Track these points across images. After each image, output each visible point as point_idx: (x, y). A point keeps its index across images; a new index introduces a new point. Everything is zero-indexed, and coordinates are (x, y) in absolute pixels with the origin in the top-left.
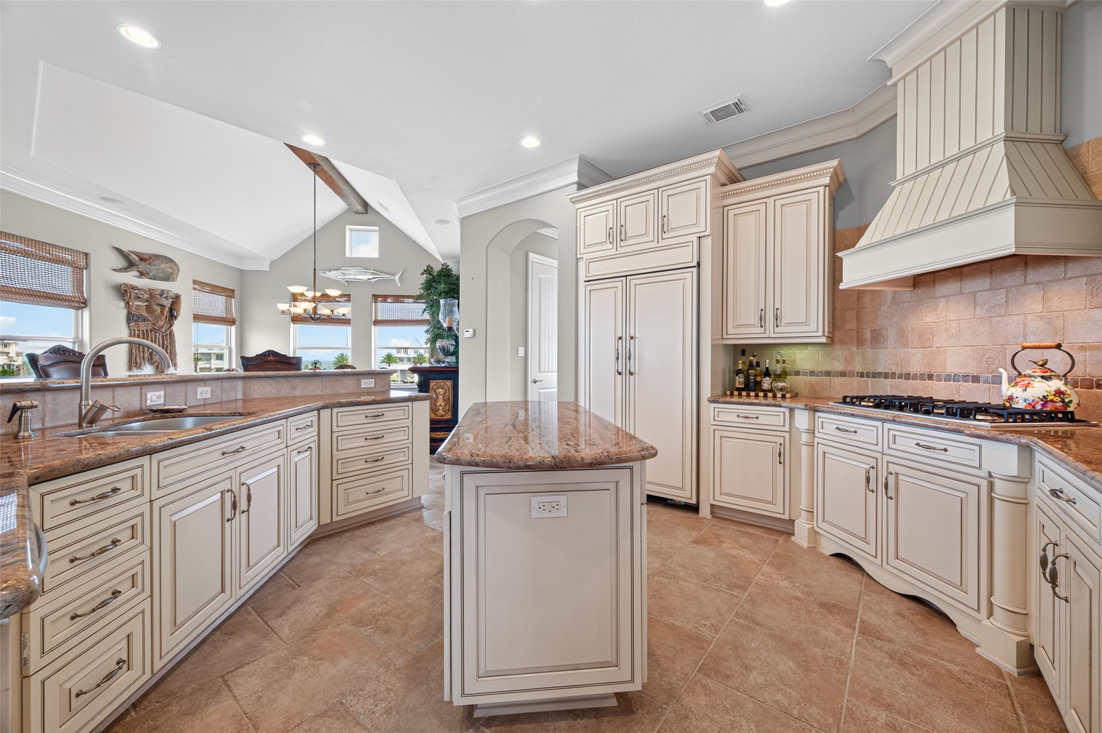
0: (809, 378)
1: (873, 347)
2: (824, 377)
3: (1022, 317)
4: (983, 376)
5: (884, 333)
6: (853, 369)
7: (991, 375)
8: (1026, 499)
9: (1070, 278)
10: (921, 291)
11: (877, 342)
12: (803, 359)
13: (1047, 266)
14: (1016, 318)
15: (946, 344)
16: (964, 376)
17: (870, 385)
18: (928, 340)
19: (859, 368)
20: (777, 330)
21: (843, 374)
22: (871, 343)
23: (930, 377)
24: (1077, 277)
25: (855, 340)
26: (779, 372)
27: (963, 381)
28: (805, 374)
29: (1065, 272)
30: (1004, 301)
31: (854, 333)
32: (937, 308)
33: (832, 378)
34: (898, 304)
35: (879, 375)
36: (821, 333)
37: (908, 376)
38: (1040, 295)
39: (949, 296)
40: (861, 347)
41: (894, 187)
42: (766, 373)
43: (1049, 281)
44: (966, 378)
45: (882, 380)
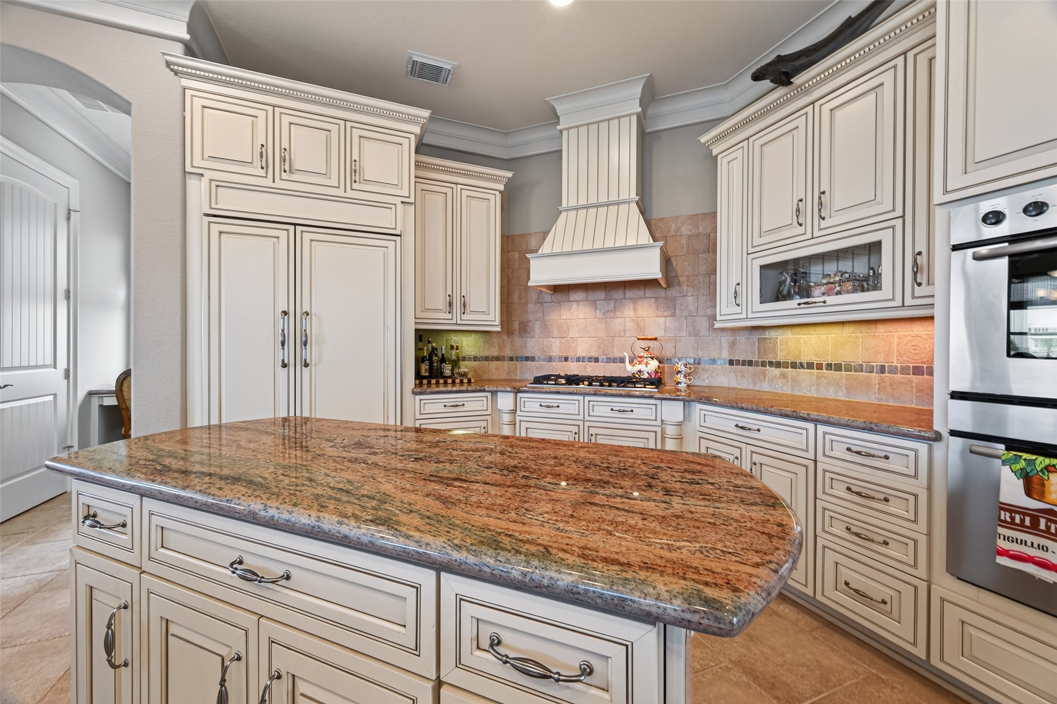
1: (521, 336)
2: (484, 362)
3: (623, 319)
4: (601, 357)
5: (530, 324)
6: (504, 355)
7: (605, 357)
8: (681, 435)
9: (647, 298)
10: (559, 296)
11: (525, 332)
12: (468, 345)
13: (635, 289)
14: (620, 320)
15: (577, 336)
17: (518, 367)
18: (565, 332)
19: (508, 353)
20: (464, 317)
21: (498, 359)
22: (520, 333)
23: (566, 359)
24: (650, 298)
25: (507, 331)
26: (454, 357)
27: (588, 362)
28: (469, 359)
29: (645, 295)
30: (612, 308)
32: (571, 309)
33: (490, 362)
34: (542, 303)
35: (527, 359)
36: (497, 322)
37: (550, 359)
38: (632, 306)
39: (579, 301)
40: (511, 336)
41: (561, 212)
42: (443, 360)
43: (637, 298)
44: (590, 359)
45: (529, 362)
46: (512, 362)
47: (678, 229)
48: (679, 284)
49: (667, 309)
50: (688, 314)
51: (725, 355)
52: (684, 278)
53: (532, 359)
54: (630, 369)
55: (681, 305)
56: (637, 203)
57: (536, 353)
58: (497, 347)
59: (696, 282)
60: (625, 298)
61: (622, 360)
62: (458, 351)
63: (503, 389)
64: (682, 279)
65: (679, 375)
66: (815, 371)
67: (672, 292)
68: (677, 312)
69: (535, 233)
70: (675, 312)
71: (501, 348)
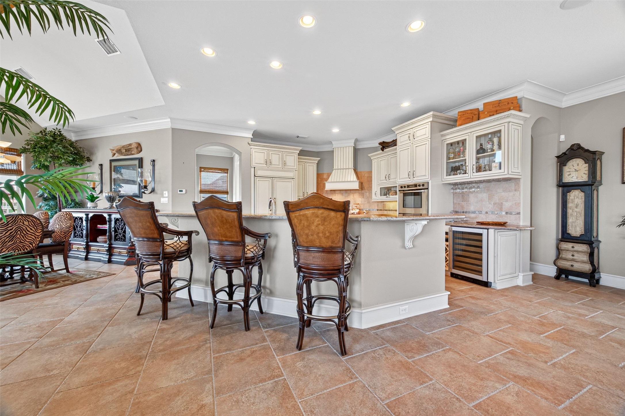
29: (355, 192)
41: (333, 170)
47: (364, 175)
48: (365, 189)
49: (362, 197)
51: (376, 208)
56: (353, 169)
64: (366, 188)
67: (363, 192)
69: (326, 173)
70: (364, 197)
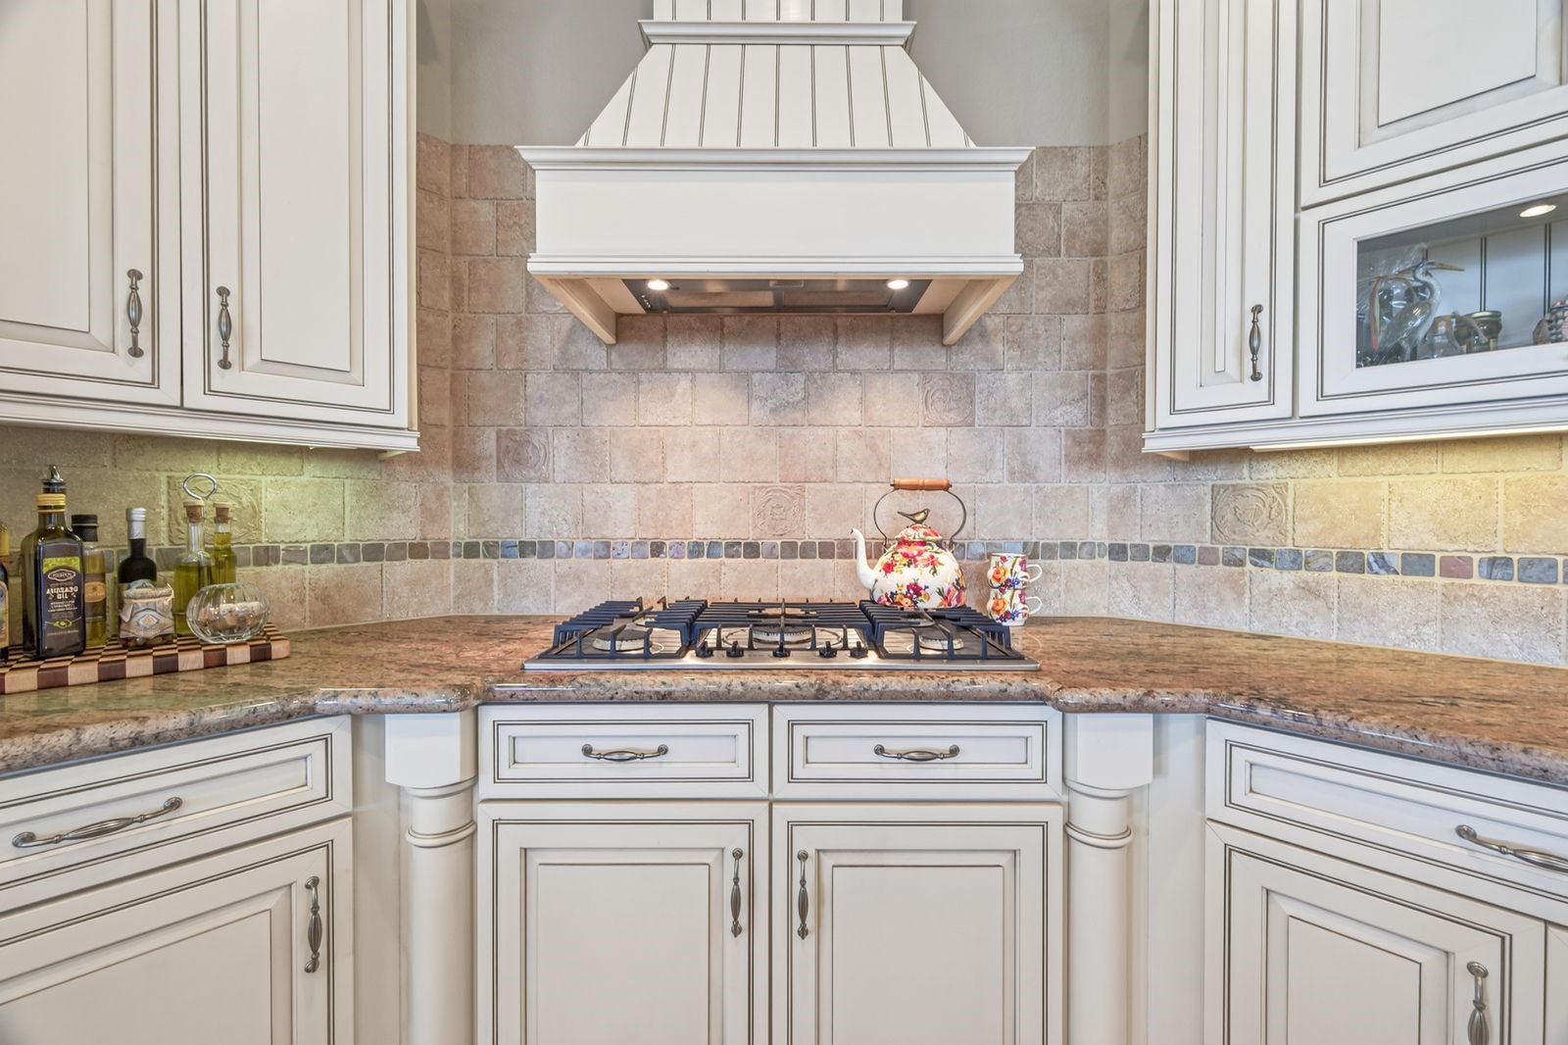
0: (310, 570)
1: (505, 478)
2: (363, 564)
3: (830, 430)
4: (767, 541)
5: (537, 438)
6: (442, 536)
7: (779, 542)
8: (1129, 829)
9: (901, 371)
10: (631, 354)
11: (518, 462)
12: (285, 505)
13: (865, 345)
14: (821, 431)
15: (692, 476)
16: (730, 545)
17: (495, 576)
18: (654, 465)
19: (457, 529)
20: (221, 380)
21: (418, 550)
22: (500, 465)
23: (657, 549)
24: (907, 371)
25: (449, 455)
26: (198, 554)
27: (727, 556)
28: (295, 556)
29: (892, 360)
30: (799, 397)
31: (447, 433)
32: (672, 395)
33: (386, 563)
34: (576, 373)
35: (526, 549)
36: (402, 415)
37: (605, 550)
38: (856, 393)
39: (698, 371)
40: (465, 476)
41: (647, 43)
42: (137, 565)
43: (870, 371)
44: (732, 549)
45: (533, 561)
46: (474, 561)
49: (953, 405)
50: (1006, 420)
51: (1099, 531)
52: (997, 320)
53: (545, 550)
54: (873, 578)
55: (990, 394)
56: (907, 44)
57: (561, 533)
58: (415, 512)
59: (1028, 332)
60: (836, 371)
61: (847, 550)
62: (223, 528)
63: (408, 699)
65: (1008, 593)
66: (1438, 580)
68: (979, 413)
70: (972, 413)
71: (431, 514)
